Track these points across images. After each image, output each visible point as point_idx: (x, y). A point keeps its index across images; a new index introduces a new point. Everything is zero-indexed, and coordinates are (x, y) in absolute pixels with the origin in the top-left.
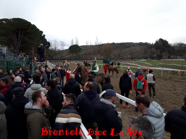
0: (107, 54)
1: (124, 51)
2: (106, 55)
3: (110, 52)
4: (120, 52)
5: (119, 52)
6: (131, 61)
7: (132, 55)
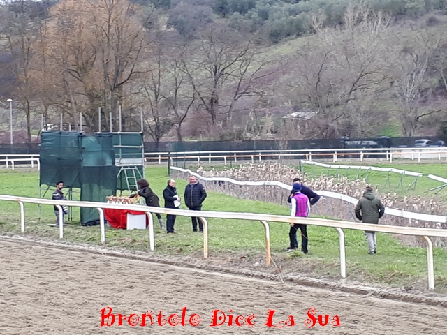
0: (91, 96)
1: (252, 69)
2: (84, 102)
3: (118, 73)
4: (218, 74)
5: (204, 73)
6: (316, 163)
7: (327, 111)
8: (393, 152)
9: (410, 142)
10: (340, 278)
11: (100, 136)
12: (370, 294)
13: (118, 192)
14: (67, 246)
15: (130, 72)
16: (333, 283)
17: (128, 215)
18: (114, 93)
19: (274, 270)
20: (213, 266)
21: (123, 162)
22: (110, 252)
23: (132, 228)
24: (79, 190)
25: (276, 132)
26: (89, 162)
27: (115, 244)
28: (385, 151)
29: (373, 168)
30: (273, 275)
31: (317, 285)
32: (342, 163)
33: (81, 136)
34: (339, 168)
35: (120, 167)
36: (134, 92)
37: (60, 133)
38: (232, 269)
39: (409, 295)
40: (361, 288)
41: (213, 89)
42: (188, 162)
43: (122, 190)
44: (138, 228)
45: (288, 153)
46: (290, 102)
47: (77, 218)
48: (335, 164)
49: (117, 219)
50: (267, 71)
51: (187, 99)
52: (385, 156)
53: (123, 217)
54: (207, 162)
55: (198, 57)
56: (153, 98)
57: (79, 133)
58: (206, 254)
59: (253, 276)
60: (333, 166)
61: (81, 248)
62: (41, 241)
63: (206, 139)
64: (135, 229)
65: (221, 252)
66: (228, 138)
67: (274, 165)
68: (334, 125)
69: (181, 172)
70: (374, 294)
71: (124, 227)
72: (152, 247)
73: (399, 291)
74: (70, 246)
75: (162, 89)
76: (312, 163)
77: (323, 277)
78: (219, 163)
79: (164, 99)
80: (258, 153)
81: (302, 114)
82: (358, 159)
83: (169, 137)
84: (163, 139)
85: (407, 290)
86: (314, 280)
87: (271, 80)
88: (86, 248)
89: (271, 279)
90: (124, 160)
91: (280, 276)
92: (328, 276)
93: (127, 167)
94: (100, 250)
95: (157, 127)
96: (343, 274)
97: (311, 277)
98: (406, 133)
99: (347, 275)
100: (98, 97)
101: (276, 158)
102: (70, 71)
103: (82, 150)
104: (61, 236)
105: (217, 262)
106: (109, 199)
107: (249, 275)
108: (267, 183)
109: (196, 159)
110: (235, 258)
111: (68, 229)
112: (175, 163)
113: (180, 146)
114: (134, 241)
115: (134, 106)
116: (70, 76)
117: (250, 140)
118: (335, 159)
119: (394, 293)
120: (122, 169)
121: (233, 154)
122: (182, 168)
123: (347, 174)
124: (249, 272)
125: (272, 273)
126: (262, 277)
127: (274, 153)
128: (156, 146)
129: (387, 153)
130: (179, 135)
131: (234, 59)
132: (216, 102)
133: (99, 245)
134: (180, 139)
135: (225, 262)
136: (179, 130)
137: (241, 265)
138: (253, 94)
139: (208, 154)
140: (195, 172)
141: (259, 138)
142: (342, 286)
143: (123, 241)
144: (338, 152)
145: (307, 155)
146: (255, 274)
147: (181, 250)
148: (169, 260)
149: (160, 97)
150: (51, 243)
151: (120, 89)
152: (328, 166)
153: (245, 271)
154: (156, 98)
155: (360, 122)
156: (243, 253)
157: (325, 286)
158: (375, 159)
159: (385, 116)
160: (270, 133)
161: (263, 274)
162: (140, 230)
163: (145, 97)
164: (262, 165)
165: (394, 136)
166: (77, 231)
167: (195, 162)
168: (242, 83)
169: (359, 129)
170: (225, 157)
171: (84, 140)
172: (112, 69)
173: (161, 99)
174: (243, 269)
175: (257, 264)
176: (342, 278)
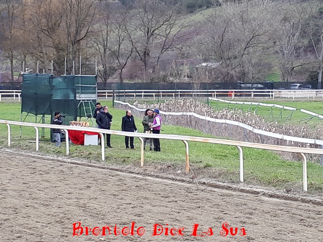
3: (77, 32)
6: (220, 100)
7: (228, 62)
8: (275, 93)
9: (287, 86)
10: (239, 182)
11: (65, 77)
12: (261, 194)
13: (78, 118)
14: (42, 156)
15: (86, 32)
16: (234, 186)
17: (85, 135)
18: (75, 47)
19: (192, 176)
20: (147, 172)
21: (81, 97)
22: (73, 161)
23: (88, 145)
24: (50, 116)
25: (191, 77)
26: (58, 96)
27: (76, 156)
28: (269, 92)
29: (261, 104)
30: (191, 180)
31: (223, 187)
32: (238, 100)
33: (52, 77)
34: (236, 104)
35: (80, 100)
36: (88, 46)
37: (37, 75)
38: (161, 175)
39: (289, 195)
40: (255, 189)
41: (146, 45)
42: (127, 98)
43: (80, 117)
44: (92, 144)
45: (200, 92)
46: (201, 56)
47: (48, 136)
48: (233, 100)
49: (77, 138)
50: (185, 33)
51: (126, 52)
52: (269, 95)
53: (81, 136)
54: (141, 97)
55: (135, 22)
56: (102, 51)
57: (50, 75)
58: (142, 164)
59: (176, 180)
60: (232, 102)
61: (52, 158)
62: (23, 153)
63: (140, 81)
64: (90, 145)
65: (153, 162)
66: (156, 81)
67: (189, 101)
68: (233, 72)
69: (122, 104)
70: (264, 194)
71: (82, 143)
72: (103, 158)
73: (281, 192)
74: (44, 156)
75: (109, 45)
76: (217, 99)
77: (227, 181)
78: (149, 99)
79: (110, 51)
80: (178, 92)
81: (210, 64)
82: (250, 97)
83: (113, 79)
84: (109, 80)
85: (288, 191)
86: (221, 183)
87: (187, 39)
88: (55, 158)
89: (189, 182)
90: (83, 96)
91: (196, 180)
92: (230, 181)
93: (85, 100)
94: (65, 160)
95: (105, 72)
96: (242, 180)
97: (219, 181)
98: (284, 79)
99: (245, 180)
100: (63, 50)
101: (191, 95)
102: (42, 31)
103: (52, 88)
104: (37, 149)
105: (150, 169)
106: (71, 123)
107: (174, 179)
108: (184, 113)
109: (133, 96)
110: (163, 167)
111: (42, 145)
112: (118, 98)
113: (121, 86)
114: (90, 154)
115: (88, 56)
116: (43, 34)
117: (172, 83)
118: (233, 97)
119: (278, 193)
120: (81, 101)
121: (160, 92)
122: (123, 102)
123: (242, 108)
124: (174, 177)
125: (191, 178)
126: (183, 181)
127: (190, 92)
128: (104, 86)
129: (271, 94)
130: (121, 78)
131: (162, 23)
132: (148, 54)
133: (65, 156)
134: (122, 81)
135: (156, 170)
136: (120, 74)
137: (167, 172)
138: (174, 49)
139: (141, 92)
140: (133, 105)
141: (178, 81)
142: (240, 188)
143: (82, 154)
144: (235, 92)
145: (213, 94)
146: (178, 179)
147: (124, 160)
148: (116, 168)
149: (107, 50)
150: (30, 154)
151: (79, 45)
152: (229, 102)
153: (170, 176)
154: (105, 51)
155: (251, 71)
156: (169, 163)
157: (229, 188)
158: (262, 97)
159: (270, 66)
160: (186, 78)
161: (184, 179)
162: (93, 146)
163: (96, 50)
164: (181, 100)
165: (275, 81)
166: (48, 146)
167: (132, 98)
168: (167, 41)
169: (250, 76)
170: (154, 94)
171: (54, 80)
172: (73, 30)
173: (108, 52)
174: (169, 175)
175: (179, 171)
176: (241, 182)
